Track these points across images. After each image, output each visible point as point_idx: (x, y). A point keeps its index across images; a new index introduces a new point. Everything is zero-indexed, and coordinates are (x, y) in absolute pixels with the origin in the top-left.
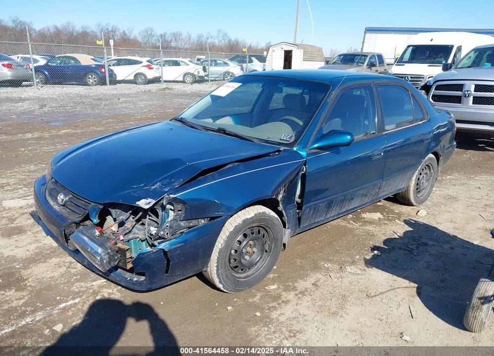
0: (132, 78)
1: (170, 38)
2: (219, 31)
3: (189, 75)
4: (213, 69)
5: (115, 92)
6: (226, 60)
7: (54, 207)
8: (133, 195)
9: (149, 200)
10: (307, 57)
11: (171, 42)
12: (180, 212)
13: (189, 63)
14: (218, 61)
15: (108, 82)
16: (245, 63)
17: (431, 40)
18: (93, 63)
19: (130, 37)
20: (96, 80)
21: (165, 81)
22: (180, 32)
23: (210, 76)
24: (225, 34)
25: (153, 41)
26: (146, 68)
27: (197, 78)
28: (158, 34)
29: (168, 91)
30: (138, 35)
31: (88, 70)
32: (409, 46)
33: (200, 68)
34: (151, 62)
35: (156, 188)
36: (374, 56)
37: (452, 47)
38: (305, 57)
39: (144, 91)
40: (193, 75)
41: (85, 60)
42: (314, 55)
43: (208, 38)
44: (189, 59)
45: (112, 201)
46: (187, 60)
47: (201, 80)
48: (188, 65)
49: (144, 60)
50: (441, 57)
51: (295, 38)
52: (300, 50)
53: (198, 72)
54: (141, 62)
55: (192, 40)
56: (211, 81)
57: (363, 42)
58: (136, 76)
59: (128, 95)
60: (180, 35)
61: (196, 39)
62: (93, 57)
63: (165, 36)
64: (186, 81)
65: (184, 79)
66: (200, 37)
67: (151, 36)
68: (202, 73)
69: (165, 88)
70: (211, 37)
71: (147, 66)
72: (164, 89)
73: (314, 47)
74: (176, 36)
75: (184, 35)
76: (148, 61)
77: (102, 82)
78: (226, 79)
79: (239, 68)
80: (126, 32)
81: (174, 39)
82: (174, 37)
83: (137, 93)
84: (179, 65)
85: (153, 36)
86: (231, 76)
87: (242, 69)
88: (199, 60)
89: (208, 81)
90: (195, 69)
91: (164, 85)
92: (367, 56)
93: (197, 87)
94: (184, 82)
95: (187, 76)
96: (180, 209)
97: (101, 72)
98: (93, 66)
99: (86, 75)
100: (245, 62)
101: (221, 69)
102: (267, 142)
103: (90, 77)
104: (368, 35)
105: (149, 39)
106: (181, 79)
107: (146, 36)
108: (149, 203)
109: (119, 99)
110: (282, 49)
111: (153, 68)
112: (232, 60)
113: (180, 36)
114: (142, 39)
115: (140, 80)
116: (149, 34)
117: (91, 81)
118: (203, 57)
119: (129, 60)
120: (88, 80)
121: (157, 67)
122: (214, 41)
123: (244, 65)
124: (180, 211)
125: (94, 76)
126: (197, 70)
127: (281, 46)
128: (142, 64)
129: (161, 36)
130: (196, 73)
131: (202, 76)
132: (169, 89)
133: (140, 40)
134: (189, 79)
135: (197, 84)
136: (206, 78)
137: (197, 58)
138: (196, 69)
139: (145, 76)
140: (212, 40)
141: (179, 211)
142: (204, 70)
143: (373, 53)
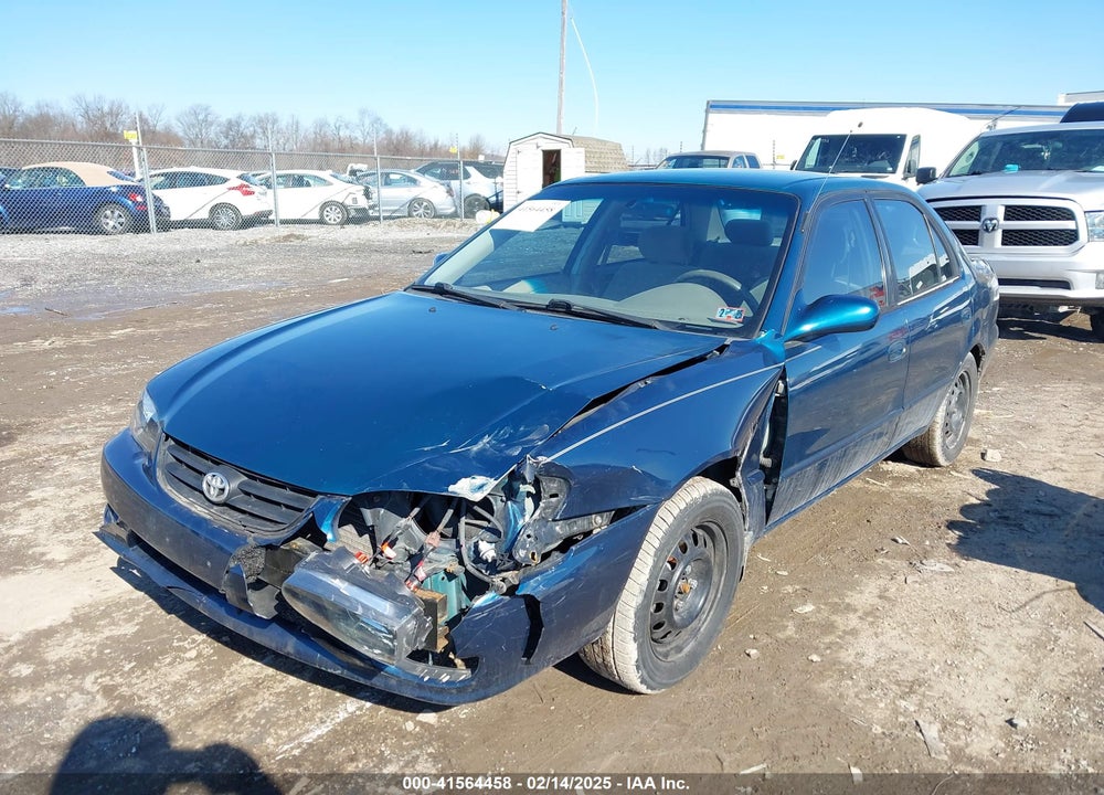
0: (204, 215)
1: (252, 129)
2: (363, 113)
3: (334, 208)
4: (388, 193)
5: (178, 247)
6: (412, 173)
7: (193, 509)
8: (432, 470)
9: (480, 480)
10: (594, 165)
11: (253, 137)
12: (554, 500)
13: (332, 180)
14: (392, 176)
15: (153, 224)
16: (457, 179)
17: (860, 125)
18: (113, 184)
19: (155, 126)
20: (123, 220)
21: (284, 222)
22: (274, 114)
23: (382, 208)
24: (378, 120)
25: (212, 136)
26: (238, 193)
27: (353, 213)
28: (223, 120)
29: (296, 242)
30: (174, 122)
31: (102, 198)
32: (815, 138)
33: (358, 190)
34: (247, 180)
35: (483, 450)
36: (741, 158)
37: (903, 137)
38: (589, 164)
39: (242, 242)
40: (343, 206)
41: (95, 175)
42: (606, 161)
43: (338, 129)
44: (330, 172)
45: (381, 488)
46: (326, 174)
47: (361, 218)
48: (330, 184)
49: (232, 175)
50: (883, 158)
51: (559, 125)
52: (578, 149)
53: (355, 200)
54: (225, 180)
55: (302, 133)
56: (385, 218)
57: (704, 132)
58: (214, 210)
59: (213, 253)
60: (275, 122)
61: (312, 130)
62: (111, 170)
63: (238, 124)
64: (327, 219)
65: (321, 215)
66: (322, 125)
67: (207, 123)
68: (363, 203)
69: (289, 236)
70: (347, 128)
71: (239, 188)
72: (287, 238)
73: (604, 142)
74: (264, 123)
75: (284, 123)
76: (241, 177)
77: (139, 225)
78: (415, 214)
79: (443, 189)
80: (146, 114)
81: (259, 130)
82: (261, 127)
83: (230, 248)
84: (308, 185)
85: (211, 124)
86: (426, 208)
87: (450, 192)
88: (353, 173)
89: (378, 218)
90: (346, 193)
91: (284, 231)
92: (727, 159)
93: (354, 233)
94: (321, 222)
95: (328, 209)
96: (554, 492)
97: (135, 202)
98: (114, 189)
99: (97, 210)
100: (456, 177)
101: (403, 194)
102: (683, 327)
103: (108, 212)
104: (713, 117)
105: (201, 130)
106: (315, 216)
107: (193, 126)
108: (481, 487)
109: (198, 261)
110: (538, 147)
111: (252, 193)
112: (423, 171)
113: (273, 124)
114: (185, 131)
115: (224, 220)
116: (200, 118)
117: (111, 223)
118: (363, 167)
119: (195, 175)
120: (103, 220)
121: (262, 191)
122: (353, 135)
123: (455, 184)
124: (555, 495)
125: (117, 213)
126: (352, 196)
127: (535, 141)
128: (228, 185)
129: (230, 125)
130: (349, 202)
131: (364, 209)
132: (298, 237)
133: (181, 134)
134: (334, 215)
135: (351, 225)
136: (371, 212)
137: (349, 169)
138: (351, 194)
139: (236, 210)
140: (348, 133)
141: (552, 496)
142: (367, 194)
143: (738, 153)
